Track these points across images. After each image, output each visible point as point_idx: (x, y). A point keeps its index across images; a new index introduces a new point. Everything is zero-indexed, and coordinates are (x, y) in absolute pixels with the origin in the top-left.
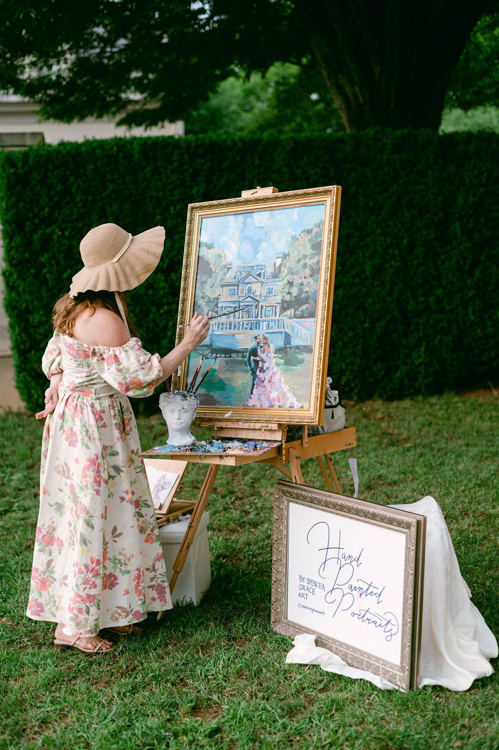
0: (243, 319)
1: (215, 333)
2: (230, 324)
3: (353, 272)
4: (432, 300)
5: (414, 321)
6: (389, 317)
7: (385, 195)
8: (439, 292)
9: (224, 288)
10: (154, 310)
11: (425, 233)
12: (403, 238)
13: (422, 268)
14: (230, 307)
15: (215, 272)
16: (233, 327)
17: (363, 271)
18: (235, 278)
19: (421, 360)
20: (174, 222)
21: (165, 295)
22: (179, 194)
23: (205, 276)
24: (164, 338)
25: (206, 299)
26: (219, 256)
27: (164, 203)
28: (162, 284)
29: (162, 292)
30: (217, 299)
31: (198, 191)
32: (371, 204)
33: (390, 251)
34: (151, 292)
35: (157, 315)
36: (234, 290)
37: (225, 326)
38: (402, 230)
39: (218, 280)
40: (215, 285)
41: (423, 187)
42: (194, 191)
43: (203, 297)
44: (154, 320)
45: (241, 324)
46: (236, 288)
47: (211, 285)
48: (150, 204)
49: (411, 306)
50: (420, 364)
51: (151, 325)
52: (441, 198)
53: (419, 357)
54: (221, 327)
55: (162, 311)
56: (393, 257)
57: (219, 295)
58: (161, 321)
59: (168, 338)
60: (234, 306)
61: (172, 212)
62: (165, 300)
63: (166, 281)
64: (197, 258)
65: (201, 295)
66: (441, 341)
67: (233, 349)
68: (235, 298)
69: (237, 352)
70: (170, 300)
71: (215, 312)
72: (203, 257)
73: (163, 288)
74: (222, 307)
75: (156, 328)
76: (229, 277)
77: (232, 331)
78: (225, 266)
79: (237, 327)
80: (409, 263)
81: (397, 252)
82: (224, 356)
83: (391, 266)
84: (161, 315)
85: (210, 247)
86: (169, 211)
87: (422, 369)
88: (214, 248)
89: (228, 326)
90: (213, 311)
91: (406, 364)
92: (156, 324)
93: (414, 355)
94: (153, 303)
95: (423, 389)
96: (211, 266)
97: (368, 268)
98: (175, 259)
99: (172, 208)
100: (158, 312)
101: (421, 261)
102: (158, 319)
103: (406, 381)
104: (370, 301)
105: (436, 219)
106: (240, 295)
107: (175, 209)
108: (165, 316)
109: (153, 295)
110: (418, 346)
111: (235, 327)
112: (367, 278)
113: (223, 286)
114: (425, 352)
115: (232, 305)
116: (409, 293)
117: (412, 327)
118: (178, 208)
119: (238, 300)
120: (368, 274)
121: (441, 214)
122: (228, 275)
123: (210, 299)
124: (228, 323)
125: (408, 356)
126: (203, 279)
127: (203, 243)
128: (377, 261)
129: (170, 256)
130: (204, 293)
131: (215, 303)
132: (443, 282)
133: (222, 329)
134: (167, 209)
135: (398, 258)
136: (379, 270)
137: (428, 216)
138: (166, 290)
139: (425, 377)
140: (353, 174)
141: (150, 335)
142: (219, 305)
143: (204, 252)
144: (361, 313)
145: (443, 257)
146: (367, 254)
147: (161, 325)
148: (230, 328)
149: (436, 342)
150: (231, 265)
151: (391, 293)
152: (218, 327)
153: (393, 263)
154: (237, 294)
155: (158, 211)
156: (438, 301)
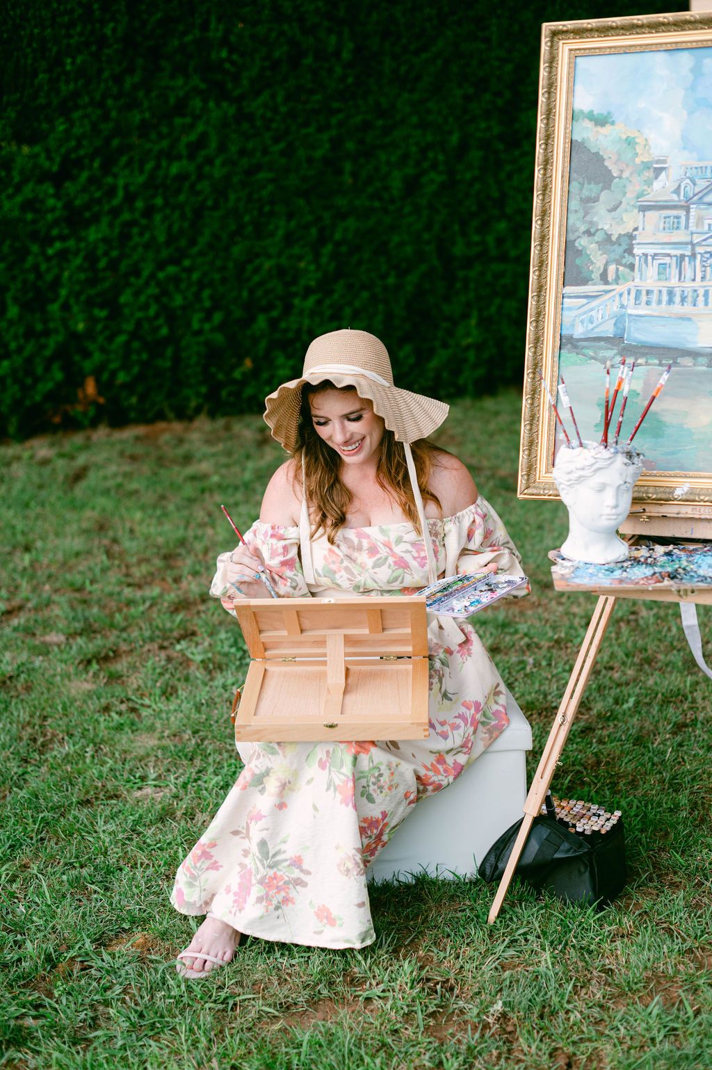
0: (704, 284)
1: (630, 311)
2: (671, 293)
3: (370, 190)
4: (490, 239)
5: (461, 274)
6: (423, 268)
7: (424, 56)
8: (502, 226)
9: (647, 213)
10: (35, 248)
11: (483, 125)
12: (450, 133)
13: (477, 186)
14: (668, 255)
15: (620, 177)
16: (677, 299)
17: (387, 188)
18: (677, 191)
19: (470, 340)
20: (72, 86)
21: (56, 223)
22: (81, 34)
23: (592, 186)
24: (53, 301)
25: (599, 237)
26: (630, 142)
27: (55, 49)
28: (51, 202)
29: (50, 217)
30: (631, 237)
31: (114, 30)
32: (403, 69)
33: (431, 155)
34: (29, 216)
35: (40, 259)
36: (678, 217)
37: (655, 297)
38: (451, 120)
39: (630, 195)
40: (623, 206)
41: (483, 46)
42: (108, 31)
43: (588, 233)
44: (36, 268)
45: (701, 292)
46: (682, 213)
47: (610, 207)
48: (28, 50)
49: (459, 249)
50: (468, 347)
51: (32, 277)
52: (509, 67)
53: (468, 334)
54: (644, 298)
55: (50, 251)
56: (434, 166)
57: (636, 229)
58: (49, 270)
59: (61, 300)
60: (678, 252)
61: (68, 68)
62: (55, 232)
63: (57, 196)
64: (568, 145)
65: (583, 228)
66: (500, 308)
67: (680, 347)
68: (681, 236)
69: (694, 354)
70: (66, 231)
71: (625, 266)
72: (583, 143)
73: (53, 210)
74: (646, 255)
75: (40, 283)
76: (661, 188)
77: (677, 308)
78: (647, 166)
79: (690, 299)
80: (458, 177)
81: (441, 158)
82: (656, 361)
83: (432, 181)
84: (48, 259)
85: (601, 121)
86: (63, 65)
87: (471, 356)
88: (613, 123)
89: (665, 298)
90: (618, 262)
91: (445, 345)
92: (40, 276)
93: (460, 330)
94: (34, 236)
95: (470, 388)
96: (607, 163)
97: (396, 183)
98: (73, 156)
99: (69, 60)
100: (43, 253)
101: (477, 172)
102: (43, 267)
103: (445, 375)
104: (396, 239)
105: (500, 102)
106: (692, 228)
107: (73, 63)
108: (54, 262)
109: (34, 222)
110: (465, 316)
111: (683, 300)
112: (392, 201)
113: (644, 209)
114: (479, 325)
115: (673, 252)
116: (456, 227)
117: (458, 285)
118: (79, 60)
119: (688, 239)
120: (395, 193)
121: (508, 95)
122: (657, 185)
123: (609, 236)
124: (665, 291)
125: (450, 333)
126: (585, 193)
127: (582, 112)
128: (410, 170)
129: (63, 150)
130: (591, 223)
131: (624, 246)
132: (509, 210)
133: (648, 303)
134: (58, 62)
135: (441, 168)
136: (412, 186)
137: (488, 96)
138: (58, 213)
139: (475, 366)
140: (375, 16)
141: (30, 295)
142: (637, 251)
143: (585, 131)
144: (382, 259)
145: (508, 168)
146: (394, 159)
147: (49, 277)
148: (670, 301)
149: (493, 309)
150: (664, 162)
151: (428, 227)
152: (637, 297)
153: (433, 175)
154: (687, 227)
155: (43, 64)
156: (500, 241)
